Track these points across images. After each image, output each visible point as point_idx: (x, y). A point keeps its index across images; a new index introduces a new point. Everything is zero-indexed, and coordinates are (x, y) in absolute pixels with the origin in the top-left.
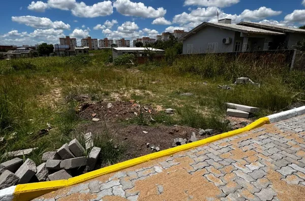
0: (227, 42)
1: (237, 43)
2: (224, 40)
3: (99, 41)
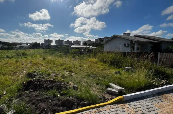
0: (127, 45)
1: (132, 46)
2: (125, 45)
3: (65, 41)
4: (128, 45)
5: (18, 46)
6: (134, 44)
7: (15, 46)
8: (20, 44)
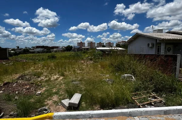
0: (150, 46)
1: (159, 47)
3: (97, 44)
4: (153, 45)
5: (55, 49)
6: (160, 44)
7: (52, 50)
8: (57, 47)
